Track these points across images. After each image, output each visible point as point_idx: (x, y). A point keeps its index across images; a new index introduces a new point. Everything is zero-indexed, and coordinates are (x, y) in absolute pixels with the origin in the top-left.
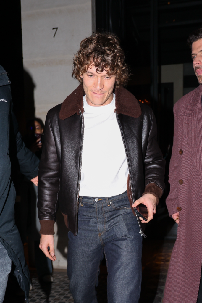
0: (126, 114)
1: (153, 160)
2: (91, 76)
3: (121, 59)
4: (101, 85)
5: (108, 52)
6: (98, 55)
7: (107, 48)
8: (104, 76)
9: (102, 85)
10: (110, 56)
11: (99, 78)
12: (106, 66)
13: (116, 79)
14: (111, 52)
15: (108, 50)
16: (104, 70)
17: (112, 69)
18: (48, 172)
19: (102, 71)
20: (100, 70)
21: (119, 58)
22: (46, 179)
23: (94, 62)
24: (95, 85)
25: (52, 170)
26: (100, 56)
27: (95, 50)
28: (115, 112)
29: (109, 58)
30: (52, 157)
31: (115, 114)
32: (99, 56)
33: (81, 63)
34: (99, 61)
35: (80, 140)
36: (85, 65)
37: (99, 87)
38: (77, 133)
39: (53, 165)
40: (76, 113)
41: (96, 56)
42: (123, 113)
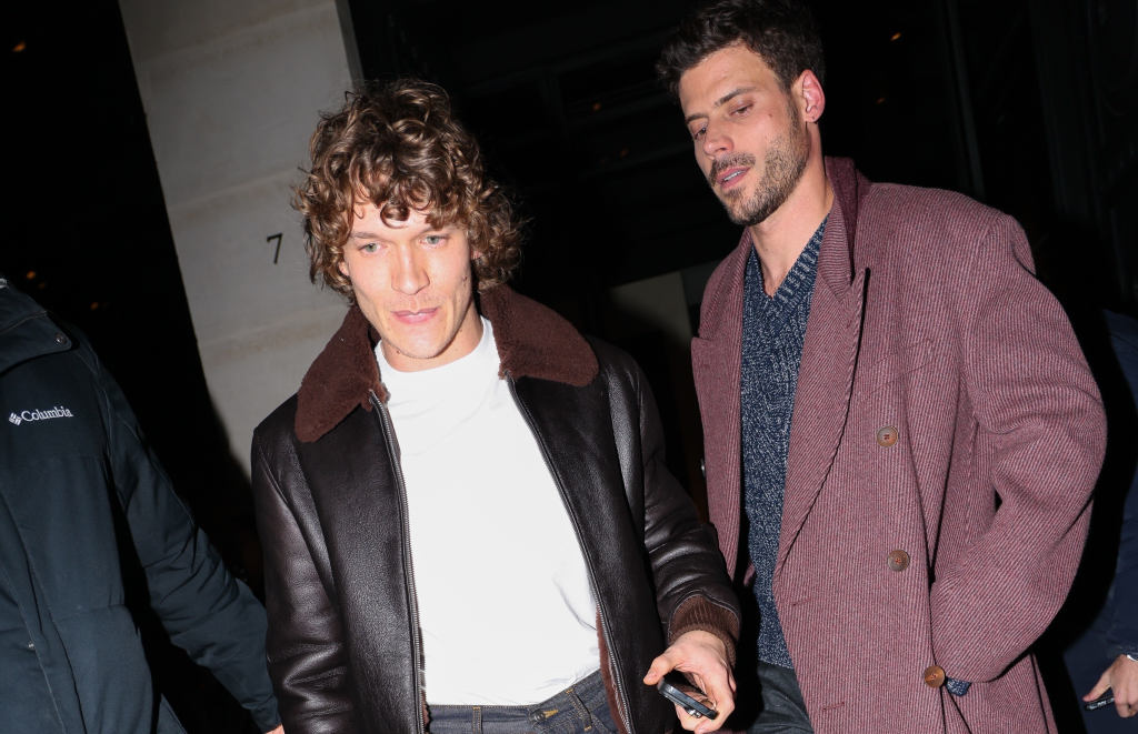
0: (545, 376)
1: (671, 533)
2: (371, 247)
3: (467, 159)
4: (416, 276)
5: (410, 138)
6: (373, 160)
7: (400, 123)
8: (420, 236)
9: (422, 275)
10: (424, 153)
11: (404, 248)
12: (415, 193)
13: (471, 243)
14: (418, 136)
15: (408, 131)
16: (410, 209)
17: (442, 200)
18: (305, 655)
19: (404, 216)
20: (395, 211)
21: (460, 153)
22: (302, 680)
23: (368, 186)
24: (396, 278)
25: (319, 644)
26: (385, 161)
27: (361, 143)
28: (502, 375)
29: (423, 161)
30: (306, 594)
31: (504, 384)
32: (379, 160)
33: (323, 210)
34: (384, 178)
35: (393, 501)
36: (339, 213)
37: (409, 285)
38: (376, 478)
39: (317, 625)
40: (360, 405)
41: (368, 163)
42: (532, 375)
